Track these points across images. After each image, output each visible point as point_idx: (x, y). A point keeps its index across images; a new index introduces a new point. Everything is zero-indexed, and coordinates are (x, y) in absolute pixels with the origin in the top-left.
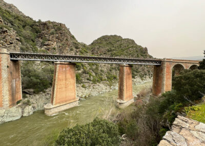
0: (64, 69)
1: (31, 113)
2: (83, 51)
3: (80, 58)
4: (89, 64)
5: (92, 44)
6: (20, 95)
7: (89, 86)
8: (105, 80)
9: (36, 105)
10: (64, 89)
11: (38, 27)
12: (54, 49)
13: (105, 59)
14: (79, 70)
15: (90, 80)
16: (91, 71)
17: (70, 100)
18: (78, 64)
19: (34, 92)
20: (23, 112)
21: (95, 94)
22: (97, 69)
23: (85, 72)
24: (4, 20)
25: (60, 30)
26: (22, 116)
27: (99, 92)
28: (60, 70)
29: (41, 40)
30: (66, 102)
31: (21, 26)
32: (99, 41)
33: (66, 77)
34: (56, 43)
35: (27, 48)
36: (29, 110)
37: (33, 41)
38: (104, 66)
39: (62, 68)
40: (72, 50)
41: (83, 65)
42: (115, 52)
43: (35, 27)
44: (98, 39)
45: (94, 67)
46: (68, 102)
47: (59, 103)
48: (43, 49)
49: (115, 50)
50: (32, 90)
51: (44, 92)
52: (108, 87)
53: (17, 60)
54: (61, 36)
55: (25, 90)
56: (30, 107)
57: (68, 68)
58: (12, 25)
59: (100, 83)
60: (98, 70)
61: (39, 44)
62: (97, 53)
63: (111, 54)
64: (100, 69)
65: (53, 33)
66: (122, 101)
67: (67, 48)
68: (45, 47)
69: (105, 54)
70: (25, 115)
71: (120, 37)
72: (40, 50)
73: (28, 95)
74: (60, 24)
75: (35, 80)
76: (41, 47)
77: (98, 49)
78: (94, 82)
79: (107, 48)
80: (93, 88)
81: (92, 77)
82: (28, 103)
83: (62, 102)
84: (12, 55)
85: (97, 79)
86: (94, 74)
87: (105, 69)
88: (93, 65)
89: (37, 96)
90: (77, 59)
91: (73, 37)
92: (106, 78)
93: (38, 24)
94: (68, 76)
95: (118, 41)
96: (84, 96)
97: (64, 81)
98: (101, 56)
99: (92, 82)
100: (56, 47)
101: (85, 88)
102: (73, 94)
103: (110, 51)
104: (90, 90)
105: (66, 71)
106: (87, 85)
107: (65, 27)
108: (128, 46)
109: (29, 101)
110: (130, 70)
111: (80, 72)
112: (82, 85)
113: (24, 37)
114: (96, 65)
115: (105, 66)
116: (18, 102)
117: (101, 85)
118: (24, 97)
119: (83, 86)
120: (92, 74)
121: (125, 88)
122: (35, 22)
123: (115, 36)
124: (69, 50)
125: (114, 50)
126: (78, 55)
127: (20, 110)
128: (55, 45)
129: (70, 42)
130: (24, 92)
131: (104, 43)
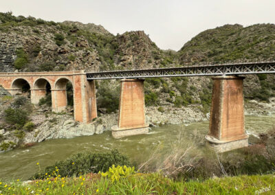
0: (130, 87)
1: (102, 132)
2: (165, 62)
3: (162, 71)
4: (173, 79)
5: (183, 49)
6: (95, 113)
7: (169, 110)
8: (197, 102)
9: (106, 125)
10: (130, 111)
11: (116, 42)
12: (130, 64)
13: (203, 69)
14: (157, 87)
15: (171, 102)
16: (175, 88)
17: (137, 125)
18: (156, 80)
19: (107, 112)
20: (96, 130)
21: (175, 121)
22: (184, 85)
23: (164, 91)
24: (89, 43)
25: (137, 40)
26: (95, 134)
27: (182, 120)
28: (125, 88)
29: (118, 56)
30: (133, 126)
31: (102, 46)
32: (194, 43)
33: (132, 96)
34: (132, 56)
35: (105, 67)
36: (100, 129)
37: (111, 59)
38: (197, 81)
39: (128, 86)
40: (150, 62)
41: (162, 82)
42: (222, 55)
43: (113, 43)
44: (193, 39)
45: (180, 83)
46: (135, 127)
47: (125, 126)
48: (119, 65)
49: (224, 52)
50: (105, 109)
51: (115, 113)
52: (200, 113)
53: (92, 80)
54: (138, 47)
55: (100, 109)
56: (102, 126)
57: (135, 86)
58: (96, 45)
59: (186, 106)
60: (186, 87)
61: (116, 61)
62: (189, 61)
63: (215, 59)
64: (189, 85)
65: (129, 46)
66: (215, 140)
67: (144, 61)
68: (121, 63)
69: (202, 61)
70: (97, 132)
72: (117, 67)
73: (102, 114)
74: (138, 32)
75: (107, 99)
76: (118, 64)
77: (191, 54)
78: (178, 104)
79: (209, 50)
80: (174, 113)
81: (174, 98)
82: (100, 122)
83: (129, 126)
84: (88, 75)
85: (182, 100)
86: (179, 93)
87: (199, 86)
88: (179, 80)
89: (109, 116)
90: (158, 73)
91: (154, 45)
92: (199, 100)
93: (116, 39)
94: (135, 95)
95: (233, 34)
96: (159, 122)
97: (130, 102)
98: (196, 66)
99: (173, 105)
100: (132, 61)
101: (162, 112)
102: (141, 118)
103: (214, 55)
104: (169, 115)
105: (132, 89)
106: (165, 108)
107: (144, 34)
108: (255, 39)
109: (101, 120)
110: (238, 85)
111: (158, 90)
112: (158, 107)
113: (104, 56)
114: (184, 80)
115: (199, 80)
116: (94, 120)
117: (189, 110)
118: (99, 115)
119: (159, 110)
120: (175, 93)
121: (223, 117)
122: (114, 37)
123: (226, 26)
124: (147, 62)
125: (221, 52)
126: (158, 67)
127: (94, 128)
128: (131, 59)
129: (149, 51)
130: (99, 111)
131: (203, 43)
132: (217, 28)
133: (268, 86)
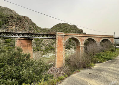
54: (20, 23)
60: (41, 43)
68: (6, 29)
71: (68, 24)
76: (3, 29)
87: (47, 43)
100: (14, 29)
108: (71, 29)
131: (58, 28)
132: (63, 24)
133: (71, 44)
